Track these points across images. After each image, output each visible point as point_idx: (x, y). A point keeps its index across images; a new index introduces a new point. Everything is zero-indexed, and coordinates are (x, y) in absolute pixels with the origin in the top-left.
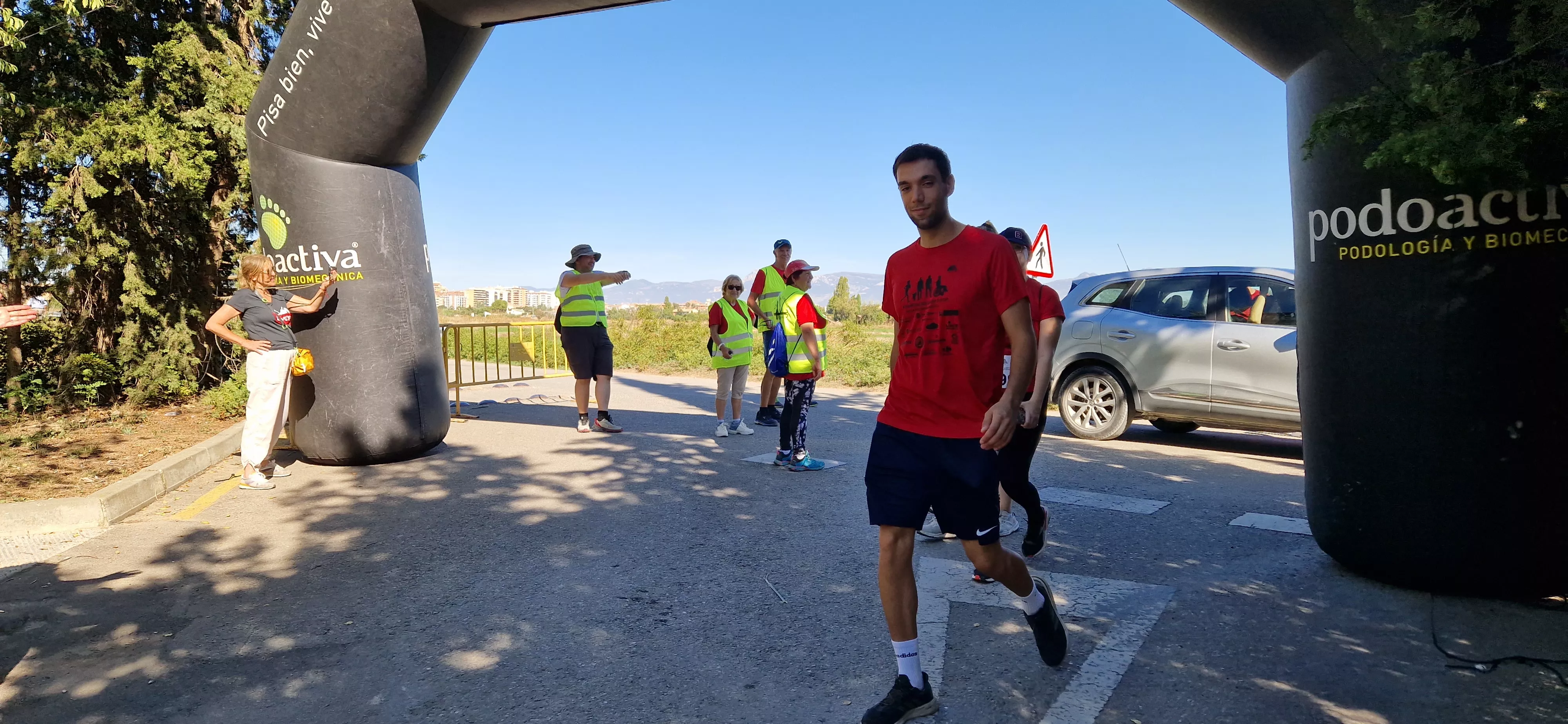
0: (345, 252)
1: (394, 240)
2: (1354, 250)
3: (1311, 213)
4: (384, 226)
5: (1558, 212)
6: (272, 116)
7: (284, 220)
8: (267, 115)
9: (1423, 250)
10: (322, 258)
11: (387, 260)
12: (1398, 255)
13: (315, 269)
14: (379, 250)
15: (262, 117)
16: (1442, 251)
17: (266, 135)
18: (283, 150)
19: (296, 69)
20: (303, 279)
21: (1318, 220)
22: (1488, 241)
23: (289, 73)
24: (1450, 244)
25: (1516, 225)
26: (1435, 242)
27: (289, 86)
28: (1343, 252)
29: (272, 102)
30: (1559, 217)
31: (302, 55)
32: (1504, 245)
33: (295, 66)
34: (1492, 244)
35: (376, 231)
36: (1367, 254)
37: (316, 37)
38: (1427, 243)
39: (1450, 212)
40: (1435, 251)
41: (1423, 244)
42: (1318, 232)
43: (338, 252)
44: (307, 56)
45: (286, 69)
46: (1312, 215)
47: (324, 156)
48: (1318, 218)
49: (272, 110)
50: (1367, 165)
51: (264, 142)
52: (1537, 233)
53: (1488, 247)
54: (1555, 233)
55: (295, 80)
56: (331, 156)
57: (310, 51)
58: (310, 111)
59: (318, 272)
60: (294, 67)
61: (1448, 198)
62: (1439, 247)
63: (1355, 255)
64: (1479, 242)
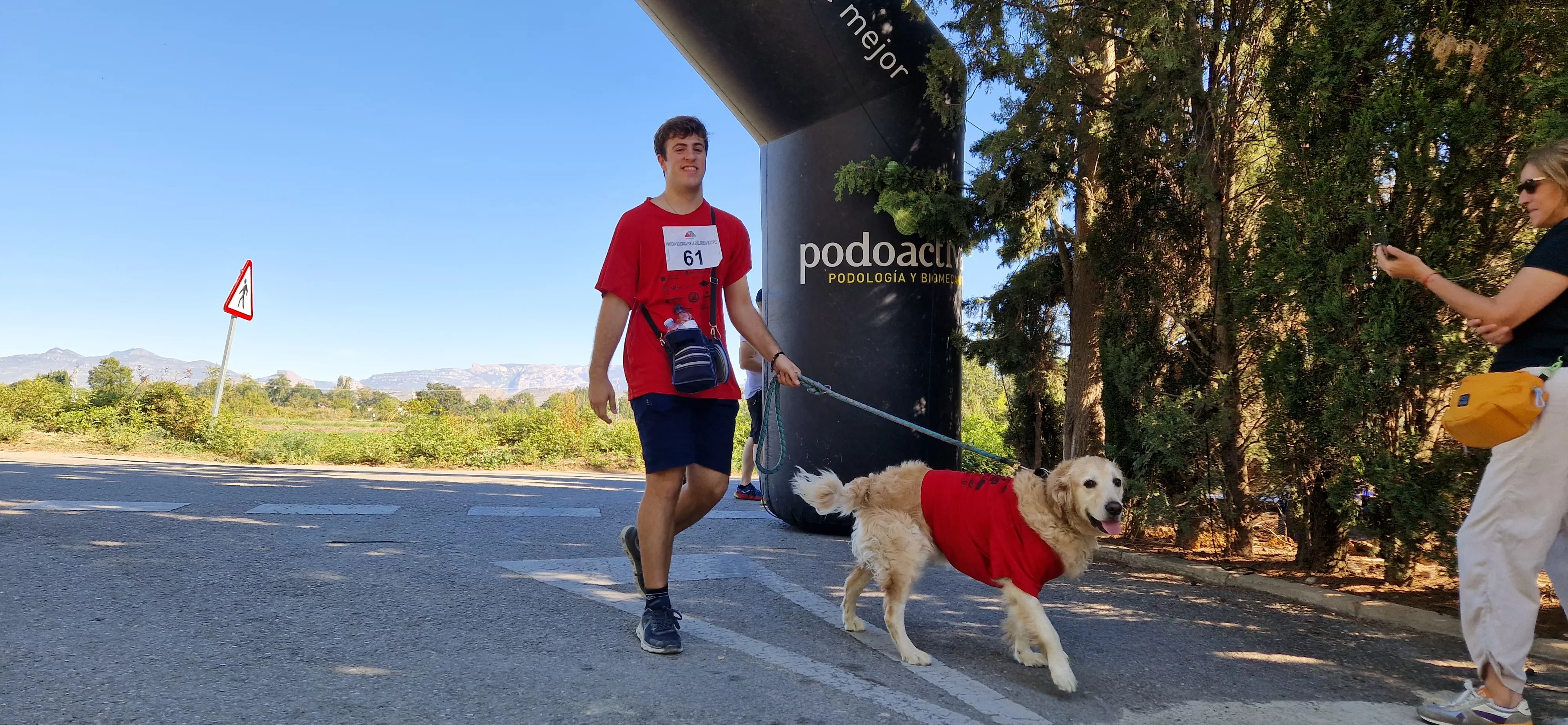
3: (803, 245)
5: (951, 264)
12: (872, 282)
24: (903, 277)
26: (895, 274)
30: (949, 266)
39: (903, 254)
42: (809, 261)
46: (804, 247)
48: (811, 250)
61: (903, 245)
62: (897, 279)
63: (841, 280)
64: (918, 278)
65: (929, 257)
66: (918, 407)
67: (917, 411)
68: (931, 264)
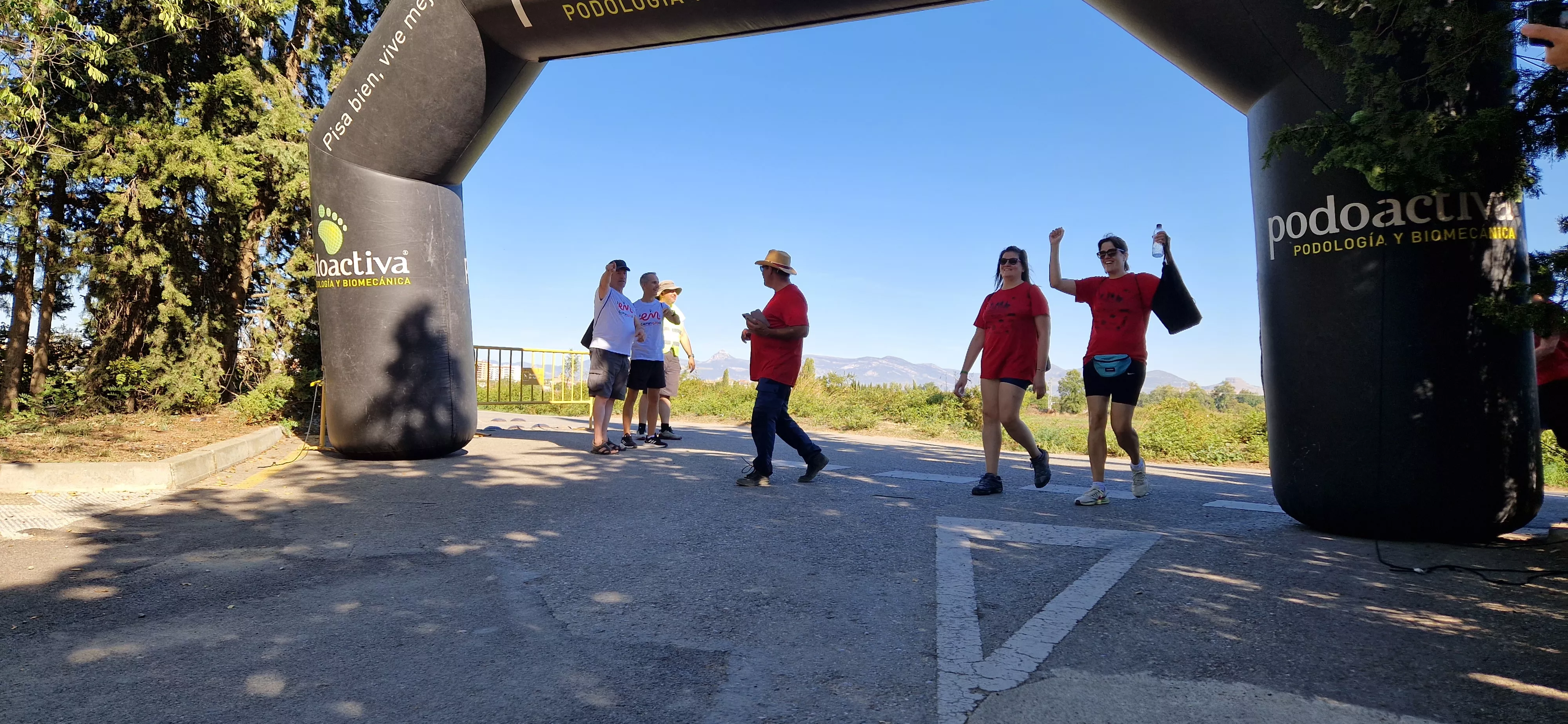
0: (395, 259)
1: (440, 251)
2: (1306, 247)
3: (1270, 219)
4: (432, 237)
5: (1469, 215)
6: (338, 133)
7: (341, 227)
8: (333, 132)
9: (1362, 245)
10: (373, 262)
11: (433, 268)
12: (1341, 249)
13: (367, 273)
14: (427, 259)
15: (328, 134)
16: (1377, 245)
17: (330, 149)
18: (346, 164)
19: (366, 91)
20: (354, 282)
21: (1276, 224)
22: (1414, 237)
23: (358, 94)
24: (1383, 239)
25: (1435, 224)
26: (1371, 237)
27: (357, 106)
28: (1297, 249)
29: (339, 120)
30: (1469, 218)
31: (372, 78)
32: (1427, 240)
33: (364, 88)
34: (1417, 239)
35: (425, 242)
36: (1317, 249)
37: (388, 63)
38: (1364, 239)
39: (1382, 214)
40: (1371, 245)
41: (1361, 240)
42: (1276, 235)
43: (390, 259)
44: (378, 80)
45: (356, 91)
46: (1271, 221)
47: (383, 171)
48: (1276, 223)
49: (338, 127)
50: (1315, 172)
51: (328, 156)
52: (1453, 231)
53: (1414, 242)
54: (1467, 231)
55: (364, 101)
56: (390, 171)
57: (381, 75)
58: (376, 129)
59: (370, 276)
60: (364, 90)
61: (1380, 202)
62: (1374, 242)
63: (1306, 251)
64: (1407, 238)
65: (1420, 210)
66: (1419, 390)
67: (1418, 395)
68: (1428, 220)
